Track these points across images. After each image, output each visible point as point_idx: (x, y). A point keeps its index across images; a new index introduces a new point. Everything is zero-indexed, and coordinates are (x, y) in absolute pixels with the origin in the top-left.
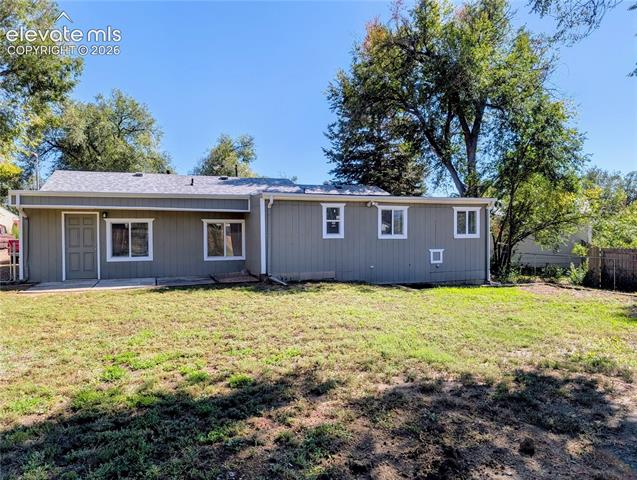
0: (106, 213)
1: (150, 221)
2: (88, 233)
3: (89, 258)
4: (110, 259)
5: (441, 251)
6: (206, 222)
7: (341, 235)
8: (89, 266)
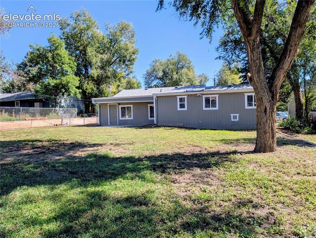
0: (119, 104)
1: (132, 106)
2: (115, 110)
3: (115, 118)
4: (121, 119)
5: (238, 115)
6: (149, 105)
7: (186, 109)
8: (115, 121)
